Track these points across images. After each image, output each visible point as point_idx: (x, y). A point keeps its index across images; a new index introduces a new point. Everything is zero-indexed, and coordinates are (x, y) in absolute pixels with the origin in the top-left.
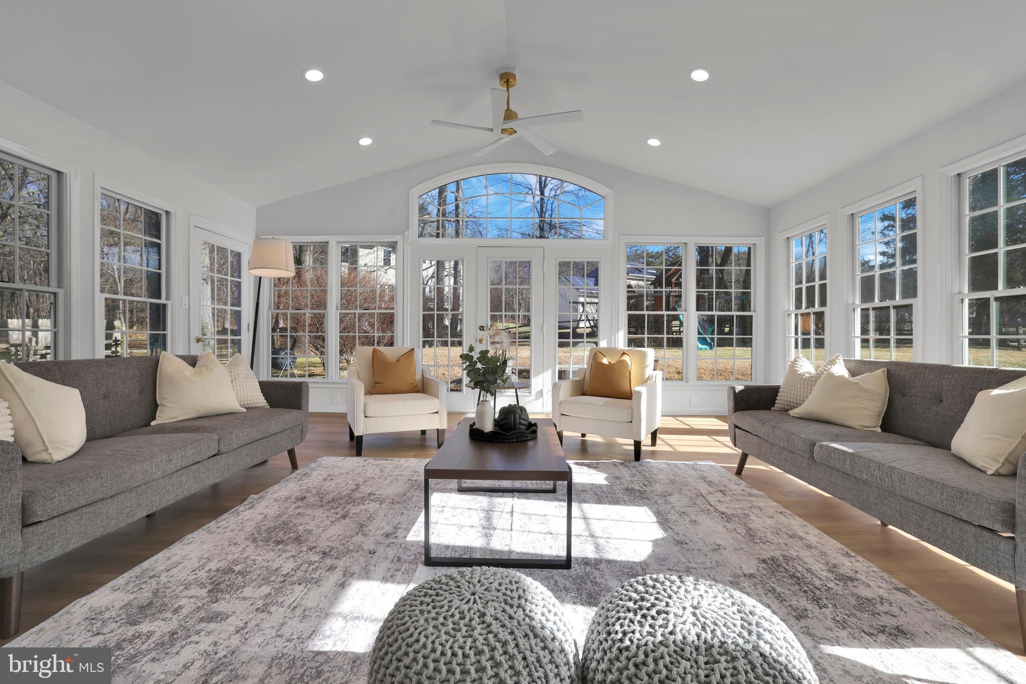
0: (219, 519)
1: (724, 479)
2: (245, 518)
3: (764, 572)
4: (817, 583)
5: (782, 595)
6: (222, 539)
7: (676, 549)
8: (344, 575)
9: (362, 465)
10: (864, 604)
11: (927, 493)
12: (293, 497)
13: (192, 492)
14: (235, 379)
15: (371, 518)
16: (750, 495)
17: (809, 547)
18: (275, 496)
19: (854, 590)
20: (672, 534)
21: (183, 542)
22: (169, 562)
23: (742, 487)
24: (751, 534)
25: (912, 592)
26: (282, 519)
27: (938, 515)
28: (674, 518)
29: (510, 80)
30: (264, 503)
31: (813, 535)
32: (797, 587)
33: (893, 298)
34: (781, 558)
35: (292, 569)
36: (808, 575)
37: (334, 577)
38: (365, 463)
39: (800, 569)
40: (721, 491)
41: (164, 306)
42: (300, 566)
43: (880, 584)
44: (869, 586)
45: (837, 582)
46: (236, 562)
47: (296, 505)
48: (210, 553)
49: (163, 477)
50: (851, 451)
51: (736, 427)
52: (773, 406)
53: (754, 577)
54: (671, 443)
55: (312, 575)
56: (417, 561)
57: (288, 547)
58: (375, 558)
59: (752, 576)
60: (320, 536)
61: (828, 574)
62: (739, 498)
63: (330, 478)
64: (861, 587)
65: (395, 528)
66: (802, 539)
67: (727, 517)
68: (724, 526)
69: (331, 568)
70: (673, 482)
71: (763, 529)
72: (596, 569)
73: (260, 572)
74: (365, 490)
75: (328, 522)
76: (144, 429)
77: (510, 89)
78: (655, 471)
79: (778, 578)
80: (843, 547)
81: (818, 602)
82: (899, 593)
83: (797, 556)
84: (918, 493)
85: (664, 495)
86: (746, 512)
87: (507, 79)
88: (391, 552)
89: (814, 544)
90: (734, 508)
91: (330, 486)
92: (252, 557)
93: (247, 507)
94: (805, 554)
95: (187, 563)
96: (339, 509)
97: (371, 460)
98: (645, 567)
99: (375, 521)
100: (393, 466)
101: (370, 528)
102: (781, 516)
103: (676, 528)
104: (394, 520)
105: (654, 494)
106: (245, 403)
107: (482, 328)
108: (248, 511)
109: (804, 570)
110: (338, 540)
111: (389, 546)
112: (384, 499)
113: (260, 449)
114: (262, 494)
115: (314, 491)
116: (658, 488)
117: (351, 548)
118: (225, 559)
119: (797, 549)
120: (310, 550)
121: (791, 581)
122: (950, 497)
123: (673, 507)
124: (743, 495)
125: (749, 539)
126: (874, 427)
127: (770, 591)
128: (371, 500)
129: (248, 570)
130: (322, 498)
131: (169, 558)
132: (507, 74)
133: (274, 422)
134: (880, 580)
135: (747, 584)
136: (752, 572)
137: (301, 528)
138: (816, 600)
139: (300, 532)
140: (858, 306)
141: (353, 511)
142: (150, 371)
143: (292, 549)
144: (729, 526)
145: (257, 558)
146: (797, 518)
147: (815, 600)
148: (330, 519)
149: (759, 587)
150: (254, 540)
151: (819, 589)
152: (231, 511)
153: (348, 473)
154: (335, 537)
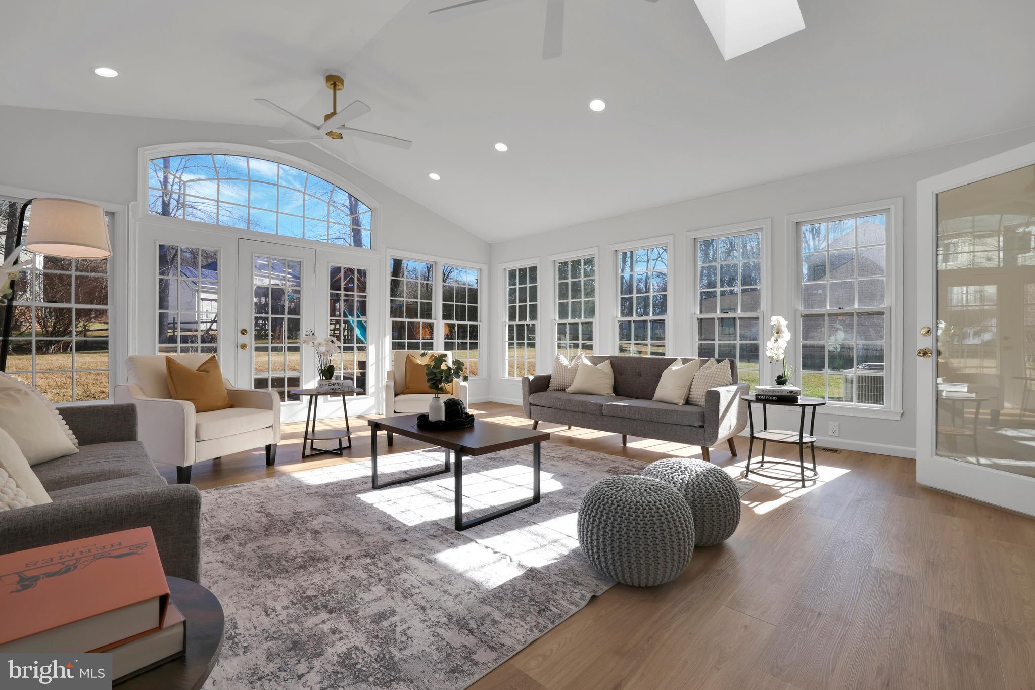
8: (418, 557)
9: (215, 497)
12: (213, 540)
15: (345, 525)
29: (337, 83)
33: (580, 317)
35: (367, 572)
37: (413, 561)
47: (232, 544)
50: (626, 405)
51: (532, 404)
52: (548, 388)
55: (395, 567)
56: (448, 531)
58: (415, 542)
69: (397, 559)
73: (343, 586)
74: (280, 512)
77: (337, 92)
87: (334, 82)
88: (417, 535)
92: (305, 584)
96: (294, 531)
99: (355, 526)
107: (244, 332)
111: (407, 533)
112: (320, 512)
115: (223, 529)
117: (380, 545)
120: (348, 559)
126: (612, 393)
128: (310, 516)
130: (250, 530)
132: (333, 77)
140: (557, 321)
148: (307, 539)
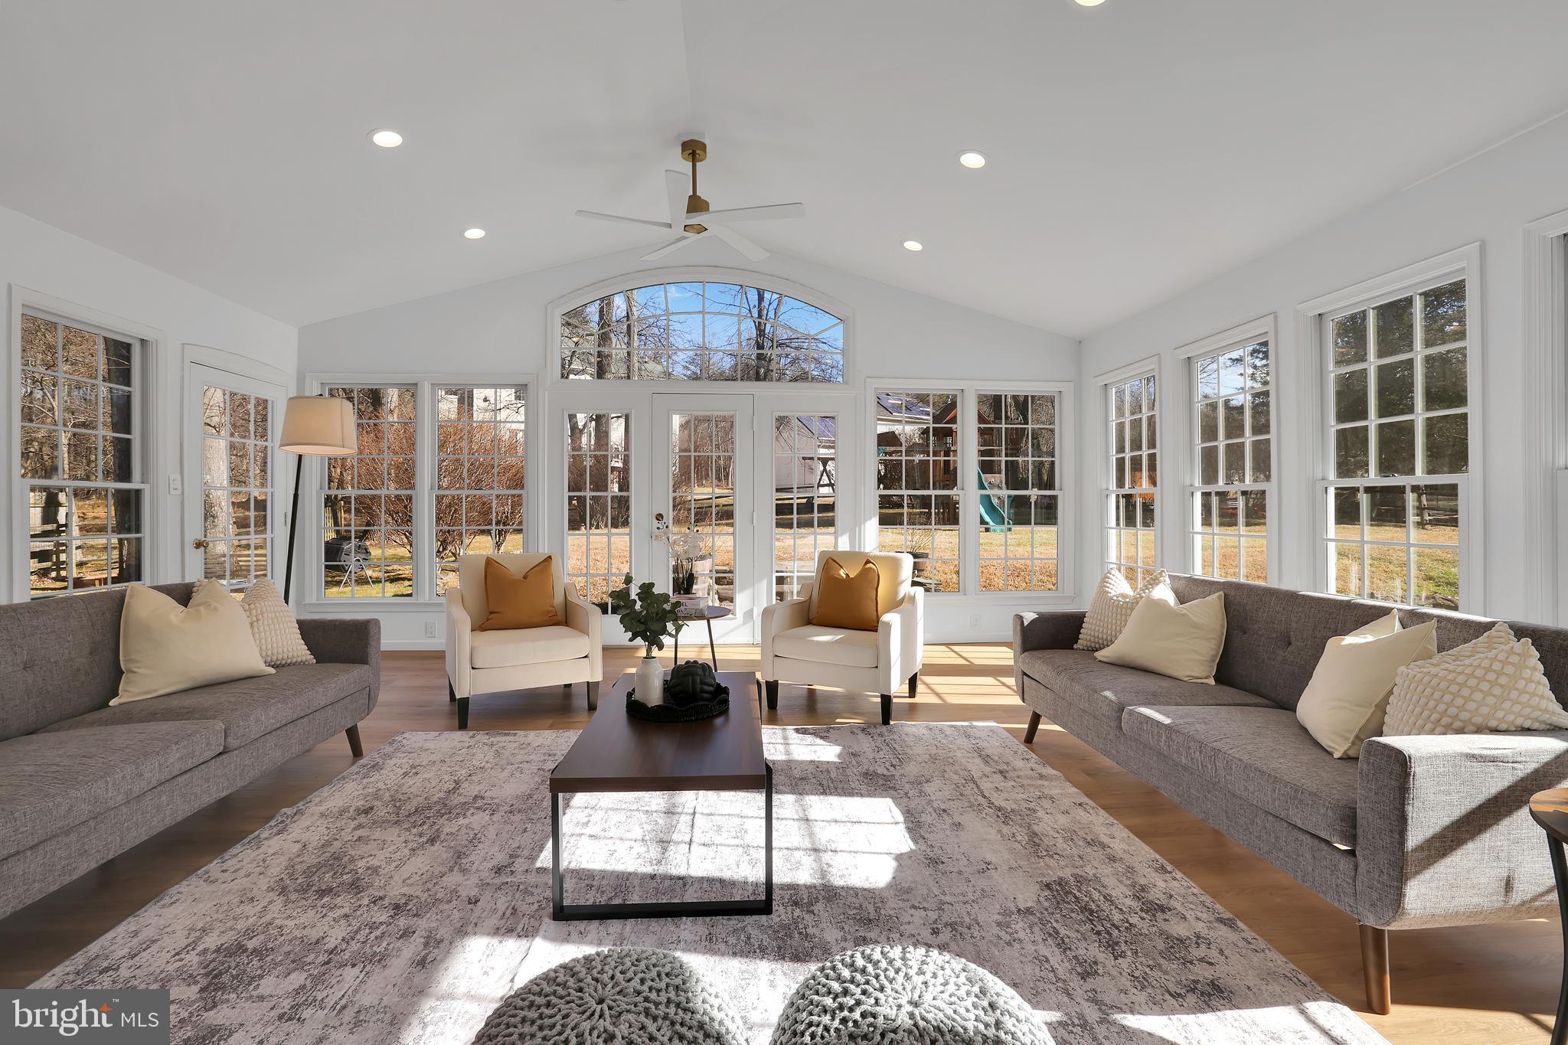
0: (227, 856)
1: (1008, 751)
2: (271, 851)
3: (1046, 904)
4: (1117, 917)
5: (1067, 940)
6: (229, 892)
7: (927, 872)
8: (426, 945)
9: (467, 745)
10: (1176, 947)
11: (1257, 789)
12: (352, 810)
13: (179, 819)
14: (258, 620)
15: (475, 840)
16: (1041, 776)
17: (1113, 859)
18: (322, 809)
19: (1165, 926)
20: (924, 848)
21: (162, 902)
22: (135, 940)
23: (1032, 764)
24: (1035, 841)
25: (1240, 924)
26: (332, 850)
27: (1270, 818)
28: (929, 819)
29: (698, 152)
30: (304, 822)
31: (1120, 838)
32: (1088, 926)
33: (1242, 480)
34: (1072, 879)
35: (343, 940)
36: (1105, 906)
37: (411, 949)
38: (472, 742)
39: (1096, 895)
40: (1001, 772)
41: (138, 492)
42: (356, 932)
43: (1200, 915)
44: (1185, 918)
45: (1143, 914)
46: (250, 933)
47: (356, 822)
48: (208, 919)
49: (128, 802)
50: (1167, 721)
51: (1025, 674)
52: (1076, 642)
53: (1032, 913)
54: (939, 689)
55: (375, 948)
56: (541, 913)
57: (338, 901)
58: (478, 909)
59: (1029, 911)
60: (392, 877)
61: (1132, 903)
62: (1025, 782)
63: (414, 769)
64: (1174, 921)
65: (511, 856)
66: (1103, 846)
67: (1004, 816)
68: (999, 831)
69: (407, 934)
70: (934, 759)
71: (1052, 833)
72: (808, 912)
73: (289, 948)
74: (470, 790)
75: (407, 851)
76: (97, 715)
77: (697, 164)
78: (909, 740)
79: (1064, 912)
80: (1158, 857)
81: (1113, 949)
82: (1223, 926)
83: (1094, 875)
84: (1246, 789)
85: (919, 782)
86: (1032, 805)
87: (693, 150)
88: (504, 899)
89: (1120, 854)
90: (1015, 801)
91: (413, 785)
92: (278, 922)
93: (275, 830)
94: (1106, 872)
95: (168, 942)
96: (425, 827)
97: (482, 737)
98: (880, 905)
99: (480, 846)
100: (516, 745)
101: (472, 858)
102: (1080, 811)
103: (930, 837)
104: (511, 841)
105: (905, 780)
106: (275, 658)
107: (659, 517)
108: (276, 838)
109: (1102, 898)
110: (420, 883)
111: (500, 888)
112: (498, 805)
113: (297, 735)
114: (300, 805)
115: (387, 797)
116: (912, 769)
117: (440, 896)
118: (231, 929)
119: (1095, 863)
120: (374, 902)
121: (1081, 917)
122: (1283, 795)
123: (930, 802)
124: (1031, 778)
125: (1032, 850)
126: (1206, 678)
127: (1050, 935)
128: (478, 808)
129: (270, 945)
130: (399, 808)
131: (136, 934)
132: (692, 141)
133: (321, 690)
134: (1200, 908)
135: (1021, 924)
136: (1029, 904)
137: (361, 864)
138: (1112, 946)
139: (360, 871)
140: (1198, 489)
141: (447, 830)
142: (108, 616)
143: (345, 903)
144: (1006, 830)
145: (285, 922)
146: (1102, 812)
147: (1110, 946)
148: (410, 847)
149: (1036, 929)
150: (284, 891)
151: (1117, 928)
152: (248, 840)
153: (443, 761)
154: (416, 878)
